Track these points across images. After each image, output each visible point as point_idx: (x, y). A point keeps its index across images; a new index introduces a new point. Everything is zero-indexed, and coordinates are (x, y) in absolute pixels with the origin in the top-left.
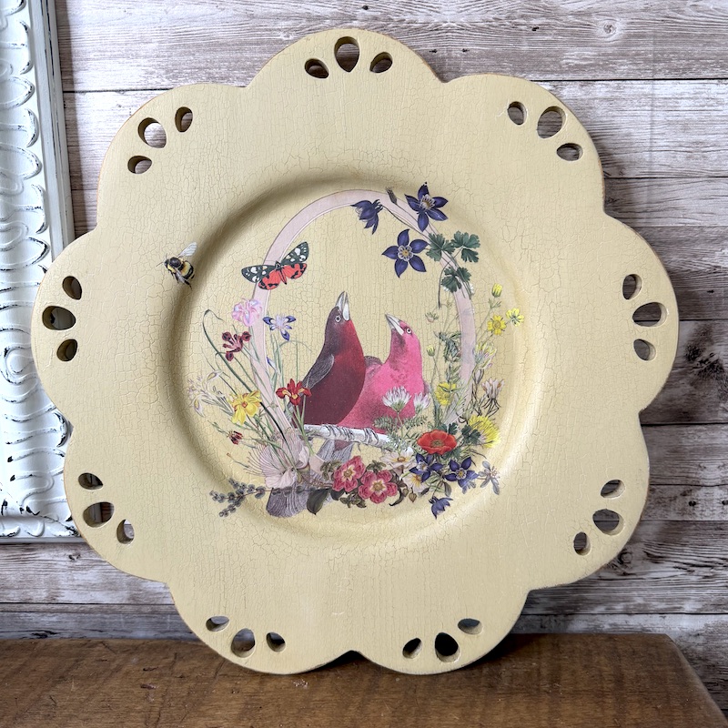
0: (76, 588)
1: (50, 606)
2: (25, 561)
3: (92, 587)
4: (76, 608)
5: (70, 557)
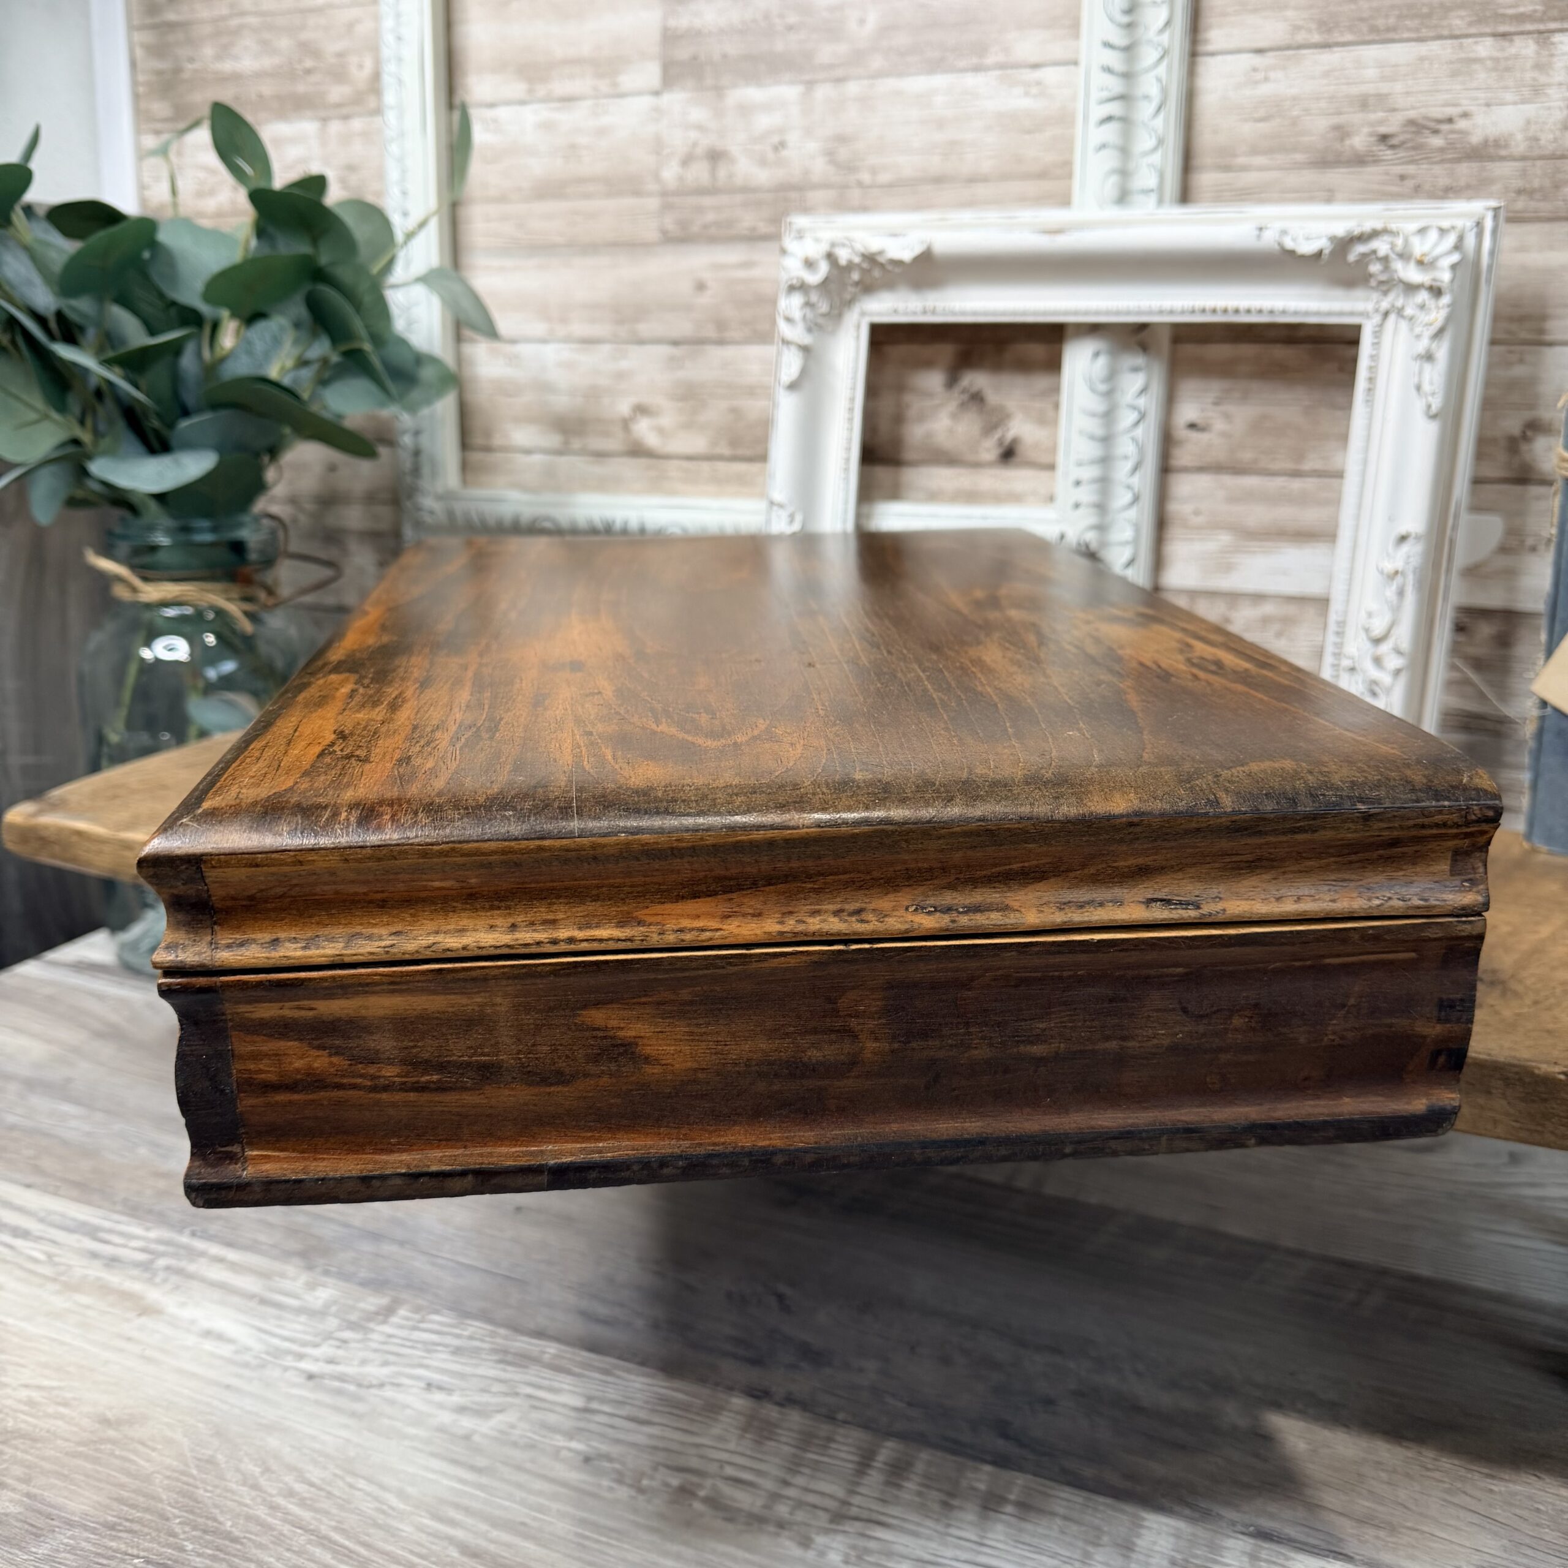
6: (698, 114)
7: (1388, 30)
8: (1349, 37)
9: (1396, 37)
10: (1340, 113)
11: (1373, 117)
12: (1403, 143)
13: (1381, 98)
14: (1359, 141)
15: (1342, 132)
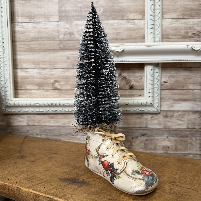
0: (152, 124)
1: (145, 129)
2: (141, 118)
4: (151, 129)
6: (67, 26)
7: (193, 16)
8: (187, 17)
9: (195, 18)
10: (186, 29)
11: (192, 30)
12: (197, 35)
13: (193, 27)
14: (190, 34)
15: (187, 33)
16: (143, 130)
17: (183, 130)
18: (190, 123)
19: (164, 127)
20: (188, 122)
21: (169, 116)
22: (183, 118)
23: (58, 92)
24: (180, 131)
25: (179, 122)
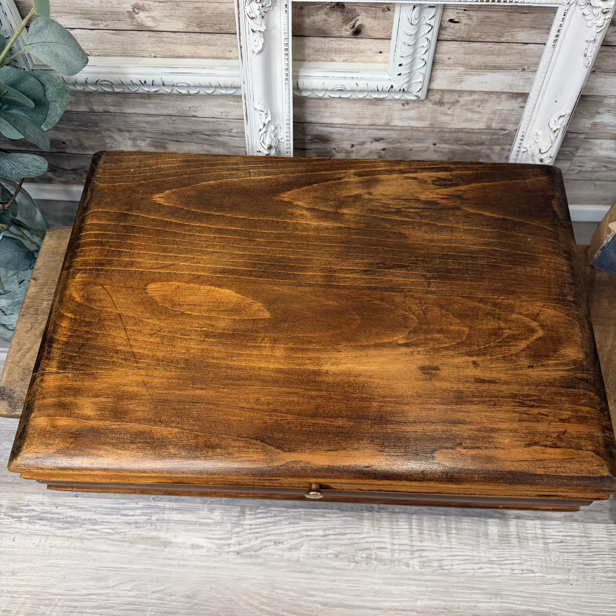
0: (401, 119)
1: (385, 127)
2: (377, 105)
3: (410, 119)
4: (399, 128)
5: (403, 104)
16: (378, 129)
17: (475, 131)
18: (496, 117)
19: (431, 124)
20: (491, 116)
21: (448, 103)
22: (481, 108)
23: (150, 37)
24: (467, 132)
25: (470, 115)
